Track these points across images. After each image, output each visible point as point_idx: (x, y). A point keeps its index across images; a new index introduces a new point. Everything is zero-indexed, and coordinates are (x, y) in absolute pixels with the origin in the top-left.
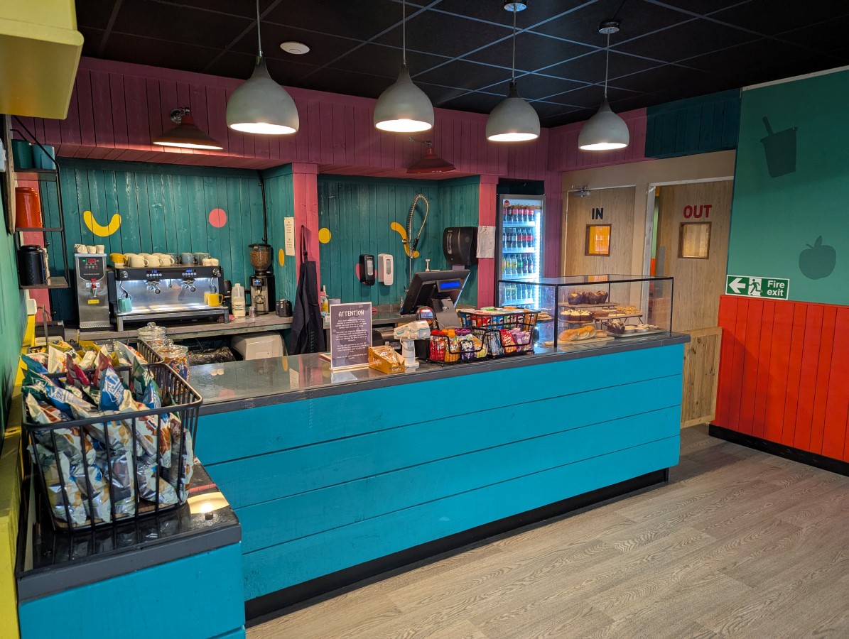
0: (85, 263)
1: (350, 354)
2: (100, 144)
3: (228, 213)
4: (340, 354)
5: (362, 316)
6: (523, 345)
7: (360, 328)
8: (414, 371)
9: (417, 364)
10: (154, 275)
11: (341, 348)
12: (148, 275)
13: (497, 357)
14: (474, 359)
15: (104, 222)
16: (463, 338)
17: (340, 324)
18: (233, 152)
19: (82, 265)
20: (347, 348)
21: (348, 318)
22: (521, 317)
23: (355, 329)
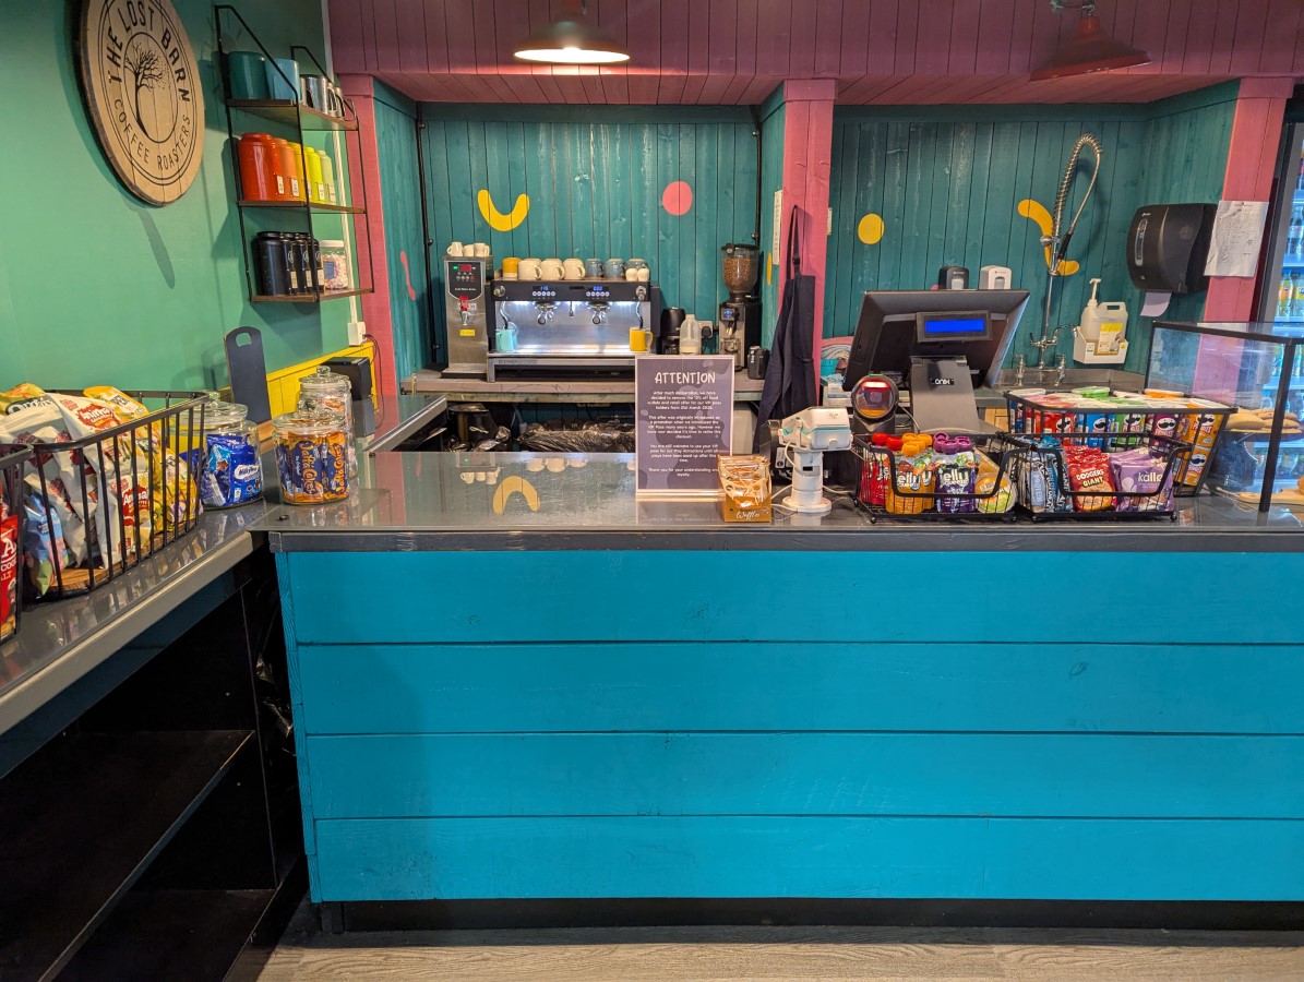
0: (457, 271)
1: (680, 465)
2: (455, 67)
3: (695, 190)
4: (655, 463)
5: (710, 386)
6: (1139, 495)
7: (705, 413)
8: (816, 523)
9: (823, 506)
10: (544, 294)
11: (658, 451)
12: (534, 294)
13: (1046, 518)
14: (969, 515)
15: (506, 208)
16: (945, 460)
17: (657, 399)
18: (670, 66)
19: (453, 274)
20: (670, 453)
21: (676, 387)
22: (1168, 420)
23: (694, 413)
